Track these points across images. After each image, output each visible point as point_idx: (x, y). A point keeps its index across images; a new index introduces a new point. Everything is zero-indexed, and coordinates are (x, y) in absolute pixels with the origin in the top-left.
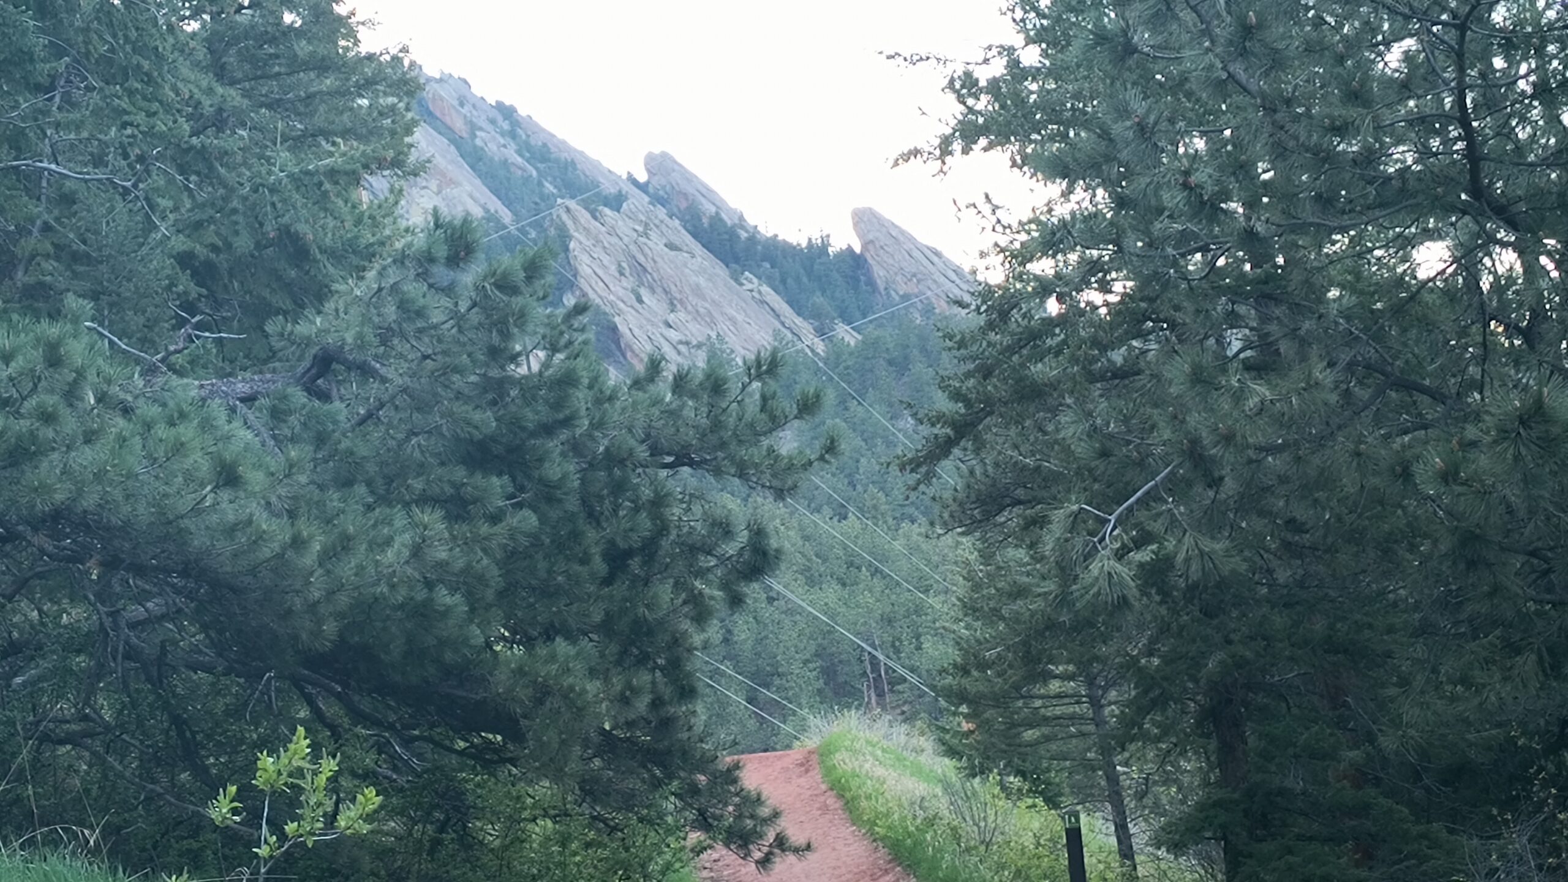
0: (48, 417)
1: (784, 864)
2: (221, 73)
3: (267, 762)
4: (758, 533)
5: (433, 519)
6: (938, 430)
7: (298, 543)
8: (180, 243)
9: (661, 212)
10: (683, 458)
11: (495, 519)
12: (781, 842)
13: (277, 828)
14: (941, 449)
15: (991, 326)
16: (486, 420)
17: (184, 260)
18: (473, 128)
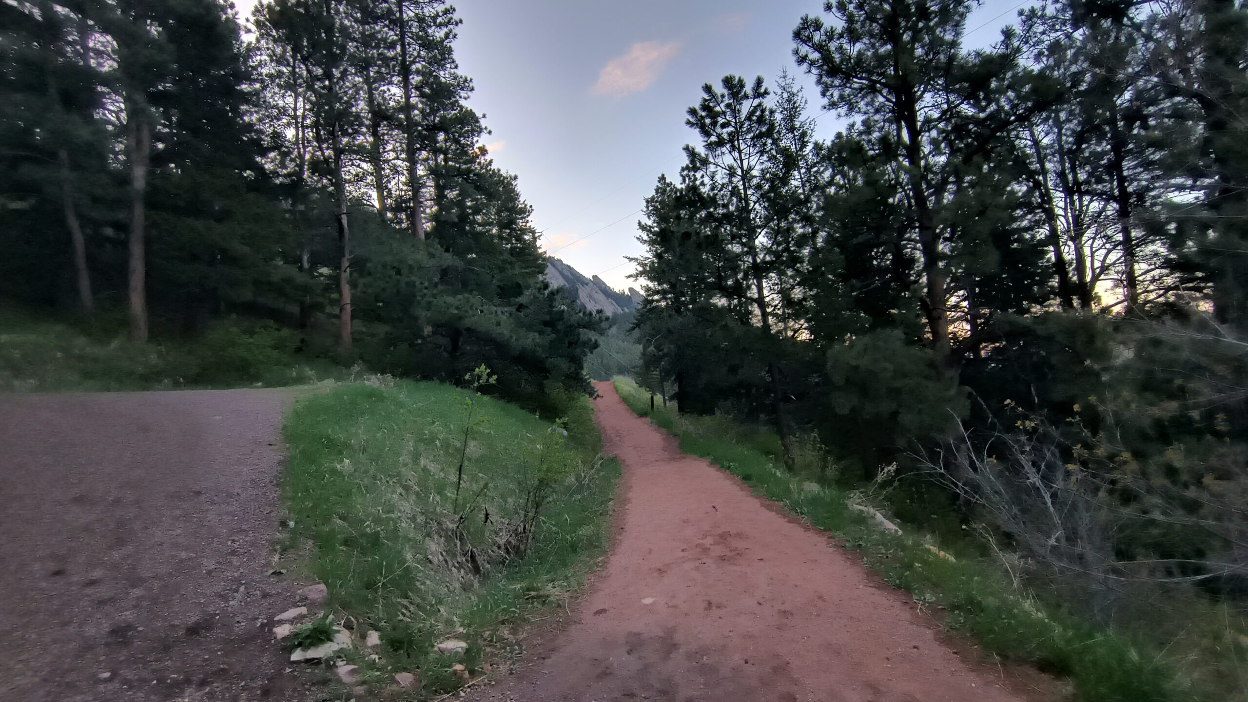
0: (467, 311)
1: (598, 399)
2: (512, 255)
3: (477, 369)
4: (596, 341)
5: (536, 334)
6: (631, 325)
7: (511, 337)
8: (498, 284)
9: (595, 286)
10: (584, 327)
11: (548, 335)
12: (598, 396)
13: (478, 381)
14: (634, 328)
15: (643, 308)
16: (548, 318)
17: (499, 286)
18: (562, 269)
